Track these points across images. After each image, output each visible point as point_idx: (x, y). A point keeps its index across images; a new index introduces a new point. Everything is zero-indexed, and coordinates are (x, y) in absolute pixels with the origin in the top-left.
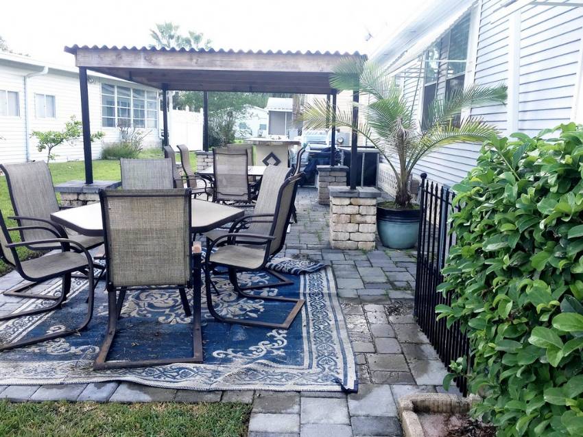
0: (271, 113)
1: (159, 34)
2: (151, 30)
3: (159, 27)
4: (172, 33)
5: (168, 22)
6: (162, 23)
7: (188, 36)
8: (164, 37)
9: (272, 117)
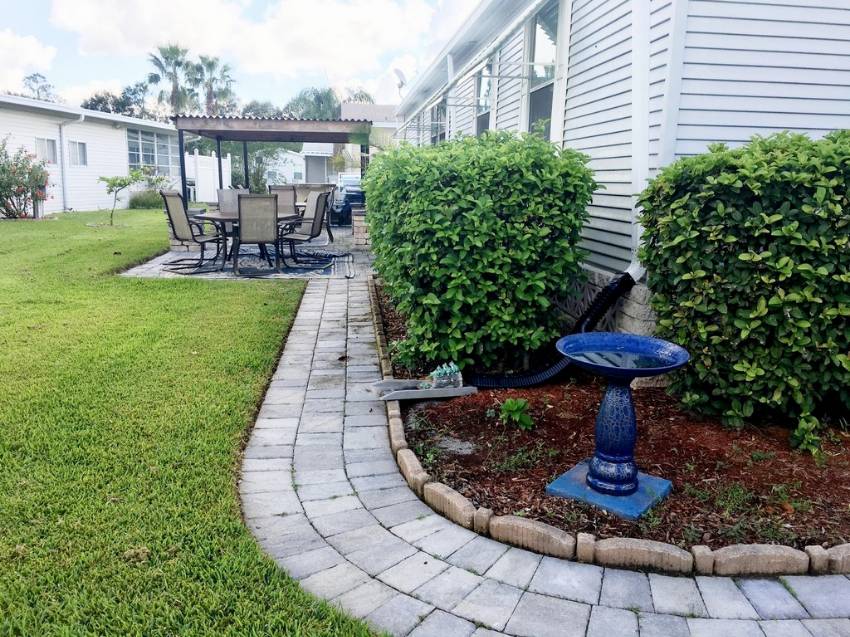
0: (307, 158)
1: (163, 61)
2: (151, 55)
3: (163, 52)
4: (180, 59)
5: (173, 45)
6: (165, 45)
7: (199, 62)
8: (168, 64)
9: (310, 164)
